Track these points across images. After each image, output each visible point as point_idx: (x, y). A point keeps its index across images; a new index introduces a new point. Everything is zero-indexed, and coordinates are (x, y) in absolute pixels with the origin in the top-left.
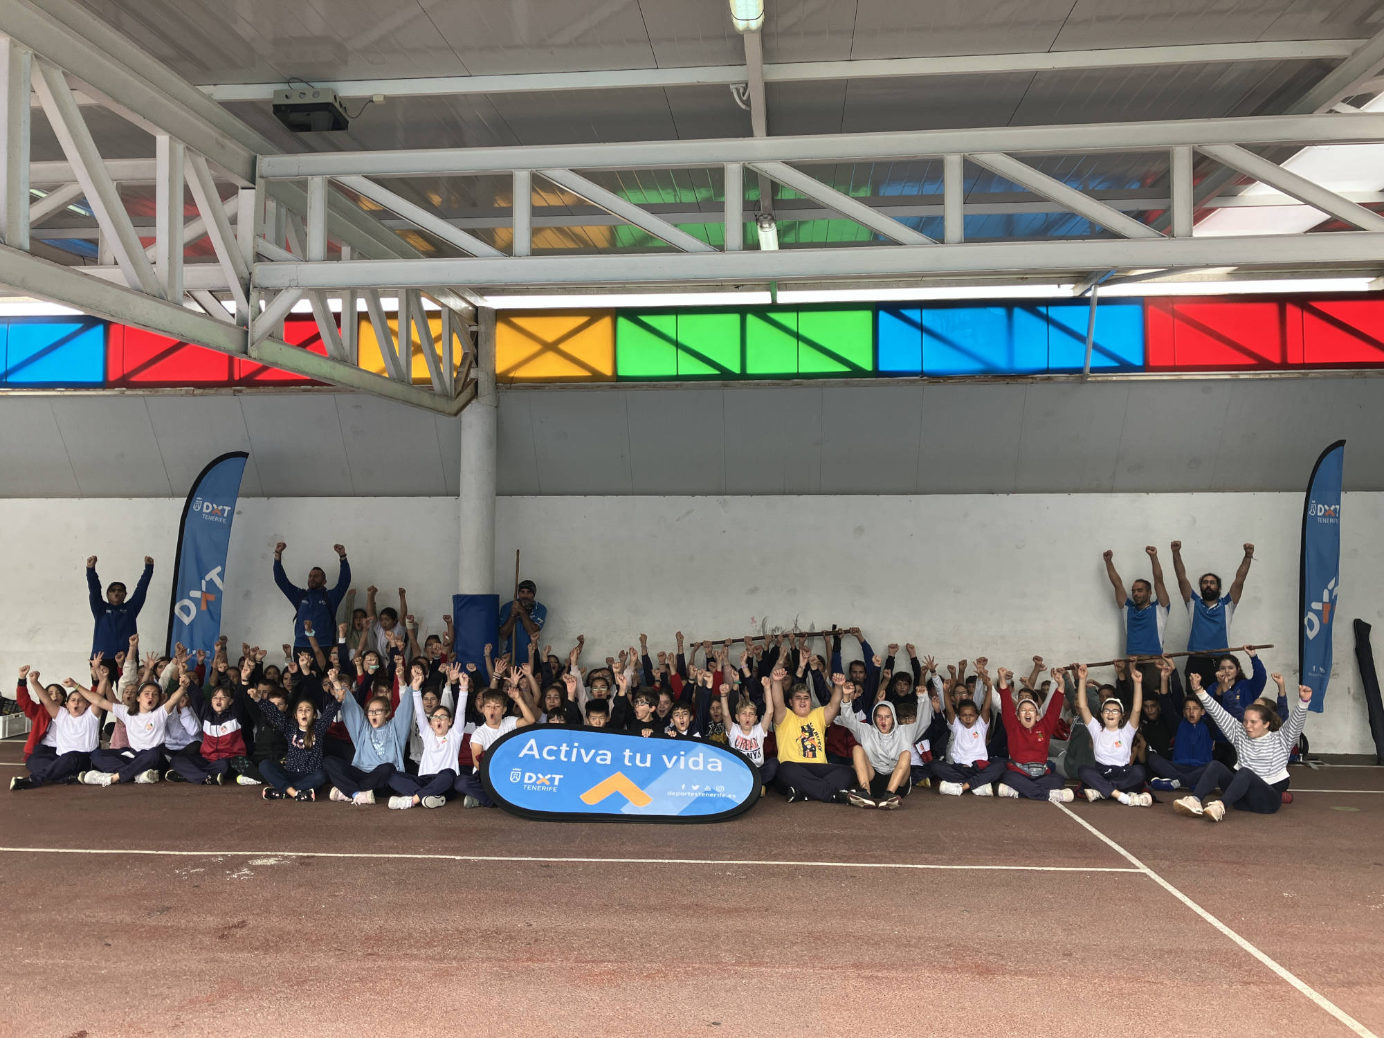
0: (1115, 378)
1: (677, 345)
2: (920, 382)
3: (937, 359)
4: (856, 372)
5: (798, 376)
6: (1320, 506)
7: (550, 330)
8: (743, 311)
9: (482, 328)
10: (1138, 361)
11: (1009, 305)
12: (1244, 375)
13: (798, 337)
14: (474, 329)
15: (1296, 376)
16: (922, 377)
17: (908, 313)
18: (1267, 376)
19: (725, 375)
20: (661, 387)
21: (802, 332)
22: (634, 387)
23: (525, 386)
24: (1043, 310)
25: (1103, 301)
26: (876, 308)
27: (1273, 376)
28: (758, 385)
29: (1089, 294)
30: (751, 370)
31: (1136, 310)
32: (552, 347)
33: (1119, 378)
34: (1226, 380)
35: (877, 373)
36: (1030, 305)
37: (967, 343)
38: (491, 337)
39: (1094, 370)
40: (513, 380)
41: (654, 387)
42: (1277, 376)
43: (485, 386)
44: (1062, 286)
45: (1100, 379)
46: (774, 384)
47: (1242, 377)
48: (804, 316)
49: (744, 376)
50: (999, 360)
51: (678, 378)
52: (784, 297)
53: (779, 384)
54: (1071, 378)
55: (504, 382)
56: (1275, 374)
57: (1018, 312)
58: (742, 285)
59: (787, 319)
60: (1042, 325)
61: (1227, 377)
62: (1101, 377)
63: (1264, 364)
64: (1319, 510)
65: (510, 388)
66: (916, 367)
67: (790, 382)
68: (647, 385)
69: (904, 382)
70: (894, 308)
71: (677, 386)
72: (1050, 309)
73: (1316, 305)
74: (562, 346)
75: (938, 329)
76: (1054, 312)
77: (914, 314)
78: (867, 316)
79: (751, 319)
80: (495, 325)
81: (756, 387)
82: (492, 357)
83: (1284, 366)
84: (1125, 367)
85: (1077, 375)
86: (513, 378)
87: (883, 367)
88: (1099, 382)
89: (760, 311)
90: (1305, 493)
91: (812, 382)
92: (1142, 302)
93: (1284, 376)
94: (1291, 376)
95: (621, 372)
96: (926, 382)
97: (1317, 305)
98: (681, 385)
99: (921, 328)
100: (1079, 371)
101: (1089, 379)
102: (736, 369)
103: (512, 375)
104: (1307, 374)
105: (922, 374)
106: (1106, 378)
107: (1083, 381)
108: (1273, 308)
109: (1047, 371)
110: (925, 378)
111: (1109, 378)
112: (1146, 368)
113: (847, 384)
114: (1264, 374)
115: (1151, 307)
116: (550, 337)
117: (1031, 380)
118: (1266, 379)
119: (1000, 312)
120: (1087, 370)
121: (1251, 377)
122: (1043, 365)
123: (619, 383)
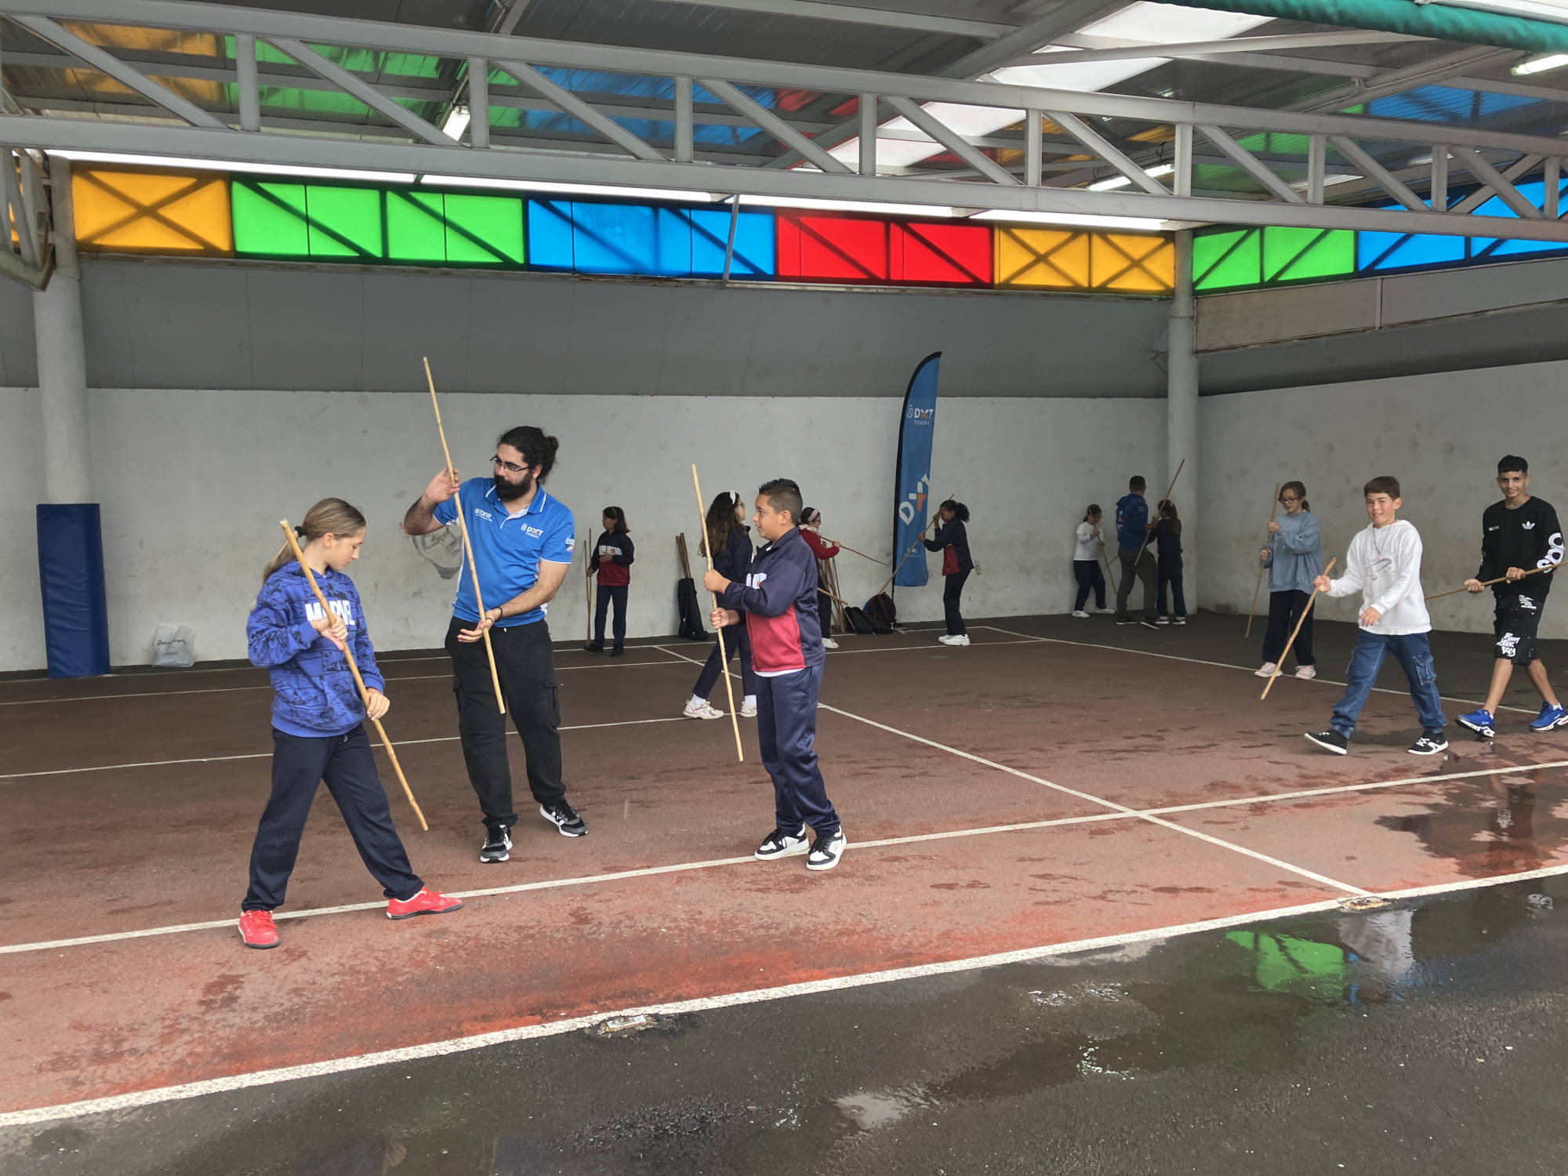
0: (749, 286)
1: (308, 220)
2: (572, 279)
3: (588, 257)
4: (507, 264)
5: (446, 264)
6: (917, 409)
7: (148, 191)
8: (383, 188)
9: (54, 182)
10: (769, 271)
11: (655, 204)
12: (857, 288)
13: (445, 222)
14: (46, 182)
15: (897, 291)
16: (574, 273)
17: (556, 204)
18: (875, 291)
19: (365, 258)
20: (291, 268)
21: (449, 216)
22: (257, 266)
23: (114, 256)
24: (686, 212)
26: (526, 197)
27: (880, 291)
28: (403, 271)
29: (731, 201)
30: (394, 254)
31: (767, 220)
32: (150, 212)
33: (754, 286)
34: (843, 292)
35: (528, 266)
36: (675, 207)
37: (617, 241)
38: (67, 193)
39: (734, 277)
40: (100, 249)
41: (283, 267)
42: (882, 291)
43: (65, 255)
45: (737, 285)
46: (419, 271)
47: (855, 290)
48: (450, 199)
49: (386, 260)
50: (647, 261)
51: (309, 258)
54: (711, 284)
55: (89, 252)
56: (880, 288)
57: (663, 212)
59: (432, 201)
60: (686, 229)
61: (845, 289)
62: (738, 284)
63: (873, 280)
64: (916, 413)
65: (97, 258)
66: (568, 263)
67: (438, 270)
68: (273, 264)
69: (556, 278)
70: (543, 199)
71: (309, 267)
72: (692, 212)
73: (912, 226)
74: (168, 213)
75: (589, 225)
76: (697, 216)
77: (564, 207)
78: (516, 204)
79: (391, 197)
80: (71, 179)
81: (401, 273)
82: (69, 218)
83: (888, 282)
84: (758, 275)
85: (718, 281)
86: (100, 246)
87: (533, 262)
88: (735, 288)
89: (402, 190)
90: (903, 399)
91: (463, 271)
92: (774, 213)
93: (888, 291)
94: (893, 291)
95: (241, 248)
96: (578, 279)
98: (314, 266)
99: (572, 223)
100: (718, 276)
101: (728, 286)
102: (378, 253)
103: (98, 242)
104: (905, 290)
105: (573, 270)
106: (742, 285)
107: (722, 287)
108: (881, 225)
109: (691, 275)
110: (577, 275)
111: (745, 286)
112: (777, 277)
113: (499, 276)
114: (873, 288)
115: (781, 218)
116: (147, 200)
117: (675, 284)
118: (873, 293)
119: (647, 211)
120: (727, 277)
121: (862, 290)
122: (687, 269)
123: (239, 260)
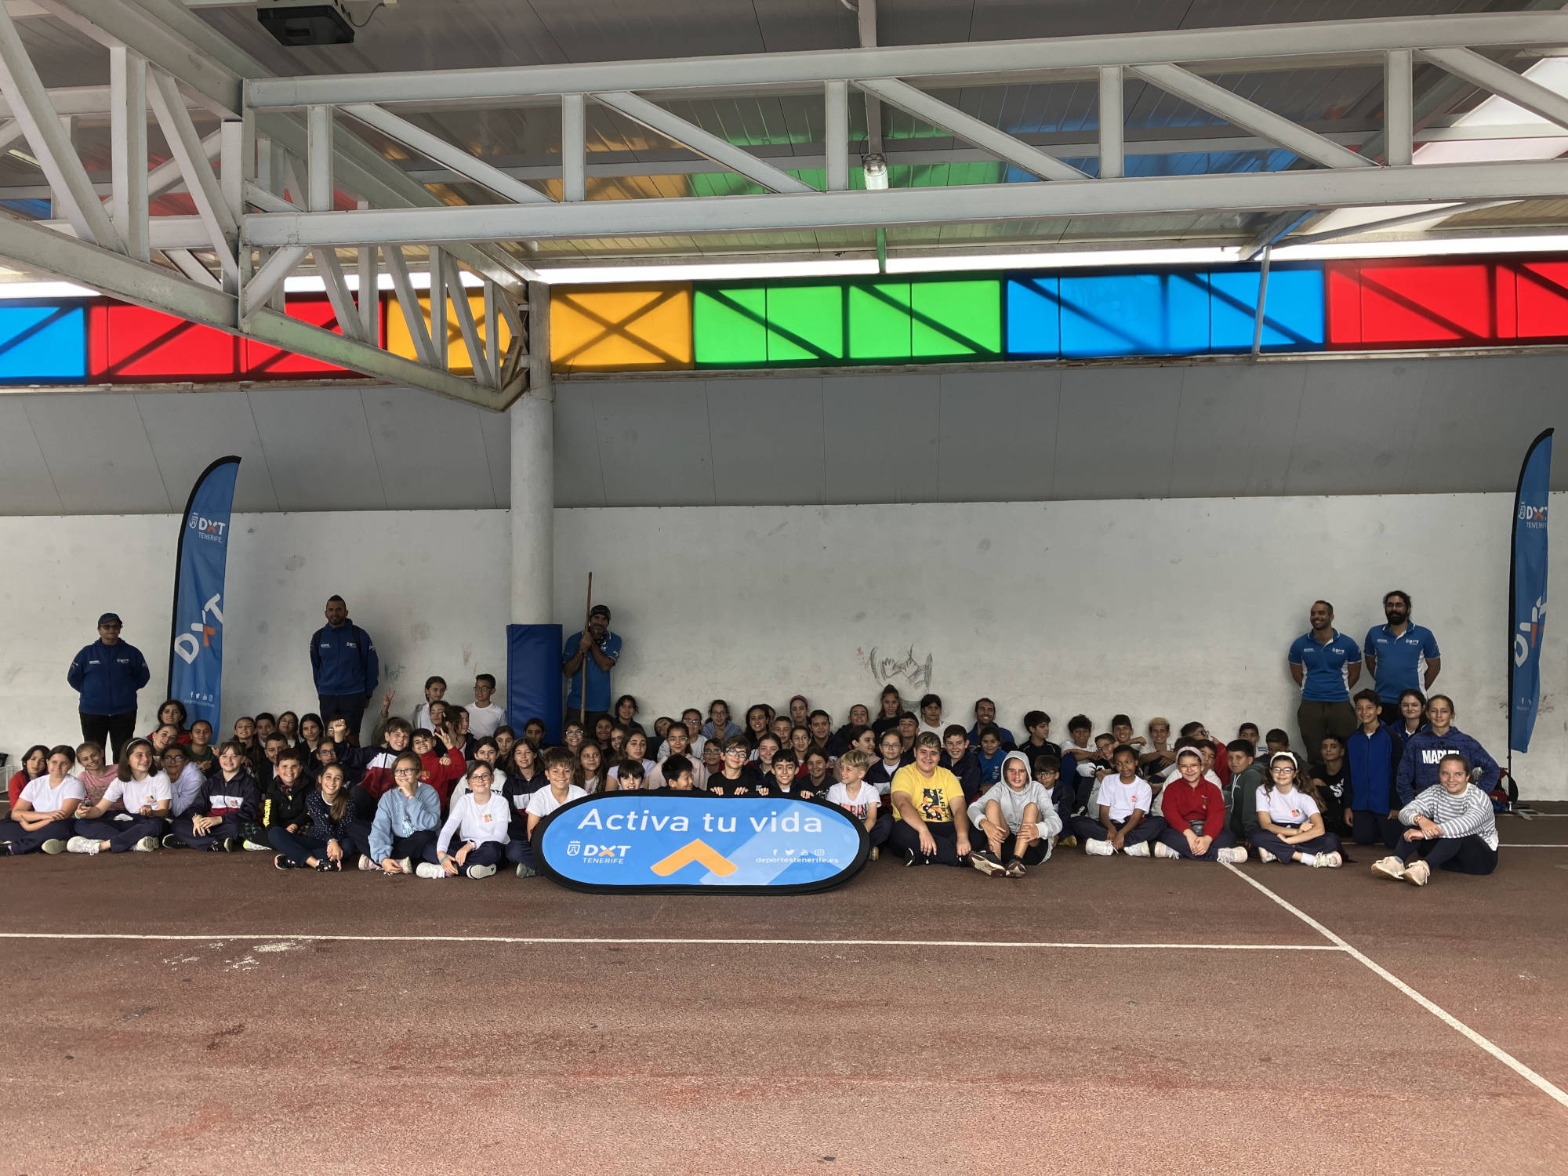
0: (1289, 359)
1: (767, 324)
2: (1058, 366)
3: (1078, 338)
4: (981, 354)
5: (912, 360)
6: (1529, 507)
7: (615, 308)
8: (844, 282)
9: (533, 307)
10: (1317, 339)
11: (1163, 271)
12: (1445, 353)
13: (911, 313)
14: (524, 308)
15: (1507, 352)
16: (1060, 359)
17: (1041, 282)
18: (1473, 354)
19: (824, 360)
20: (749, 376)
21: (916, 307)
22: (716, 376)
23: (584, 376)
24: (1204, 277)
25: (1278, 266)
26: (1004, 277)
27: (1480, 353)
28: (863, 371)
29: (1259, 258)
30: (855, 353)
31: (1314, 277)
32: (617, 329)
33: (1295, 359)
34: (1423, 359)
35: (1006, 355)
36: (1189, 272)
37: (1112, 318)
38: (544, 316)
39: (1265, 349)
40: (572, 369)
41: (740, 375)
42: (1485, 353)
43: (538, 377)
44: (1225, 249)
45: (1272, 359)
46: (882, 370)
47: (1442, 355)
48: (917, 287)
49: (846, 361)
50: (1152, 339)
51: (768, 364)
52: (894, 266)
53: (889, 371)
54: (1236, 360)
55: (561, 372)
56: (1482, 351)
57: (1174, 281)
58: (844, 252)
59: (898, 292)
60: (1204, 295)
61: (1424, 355)
62: (1272, 357)
63: (1469, 340)
64: (1528, 512)
65: (569, 379)
66: (1053, 348)
67: (901, 368)
68: (731, 373)
69: (1037, 366)
70: (1026, 277)
71: (767, 374)
72: (1212, 275)
73: (1531, 267)
74: (631, 328)
75: (1079, 302)
76: (1217, 281)
77: (1049, 284)
78: (994, 286)
79: (855, 292)
80: (549, 304)
81: (861, 374)
82: (546, 341)
83: (1494, 340)
84: (1302, 345)
85: (1245, 355)
86: (571, 366)
87: (1012, 349)
88: (1269, 363)
89: (866, 283)
90: (1515, 493)
91: (929, 366)
92: (1323, 266)
93: (1493, 353)
94: (1502, 353)
95: (700, 359)
96: (1064, 366)
97: (1533, 267)
98: (772, 373)
99: (1059, 301)
100: (1247, 350)
101: (1258, 360)
102: (838, 353)
103: (570, 363)
104: (1520, 351)
105: (1059, 356)
106: (1279, 359)
107: (1251, 362)
108: (1480, 271)
109: (1210, 350)
110: (1064, 361)
111: (1283, 359)
112: (1327, 345)
113: (971, 369)
114: (1469, 351)
115: (1333, 273)
116: (614, 318)
117: (1190, 362)
118: (1471, 357)
119: (1153, 280)
120: (1257, 349)
121: (1453, 355)
122: (1205, 344)
123: (697, 371)
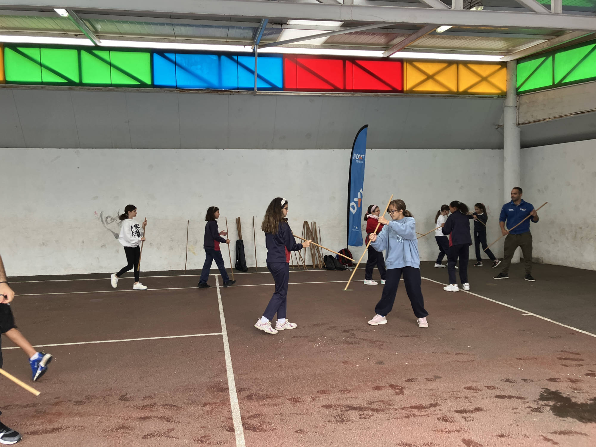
0: (269, 94)
1: (41, 65)
2: (176, 91)
3: (183, 80)
4: (143, 85)
5: (111, 85)
6: (357, 155)
8: (79, 48)
10: (280, 85)
11: (219, 54)
12: (327, 94)
13: (110, 64)
15: (350, 95)
16: (176, 89)
17: (167, 55)
18: (337, 95)
19: (70, 83)
20: (33, 88)
21: (112, 62)
22: (16, 87)
24: (235, 57)
25: (261, 55)
26: (152, 52)
27: (340, 95)
28: (89, 89)
30: (85, 81)
31: (279, 61)
33: (272, 94)
34: (320, 96)
35: (153, 86)
36: (230, 55)
37: (199, 72)
39: (259, 89)
41: (29, 88)
42: (342, 95)
44: (246, 46)
45: (263, 93)
46: (98, 89)
48: (113, 53)
49: (81, 84)
50: (214, 81)
51: (42, 83)
52: (104, 43)
53: (101, 89)
54: (249, 93)
57: (223, 58)
58: (79, 35)
59: (104, 55)
60: (235, 65)
63: (336, 90)
64: (357, 157)
66: (173, 84)
67: (107, 88)
68: (24, 86)
69: (167, 91)
70: (162, 52)
71: (42, 88)
72: (239, 57)
73: (359, 62)
75: (184, 65)
76: (241, 59)
77: (171, 56)
78: (147, 56)
79: (84, 53)
83: (345, 90)
84: (274, 88)
85: (252, 91)
87: (156, 83)
88: (262, 95)
89: (88, 49)
91: (120, 89)
92: (282, 56)
93: (344, 95)
94: (347, 95)
95: (9, 79)
96: (179, 91)
98: (45, 87)
99: (175, 63)
100: (252, 89)
101: (257, 93)
102: (77, 80)
104: (354, 94)
105: (176, 87)
106: (265, 93)
107: (255, 94)
108: (341, 62)
109: (238, 88)
110: (178, 89)
111: (267, 93)
112: (283, 89)
113: (138, 91)
115: (286, 59)
117: (230, 93)
119: (215, 57)
120: (256, 89)
121: (330, 95)
122: (236, 85)
123: (7, 85)
